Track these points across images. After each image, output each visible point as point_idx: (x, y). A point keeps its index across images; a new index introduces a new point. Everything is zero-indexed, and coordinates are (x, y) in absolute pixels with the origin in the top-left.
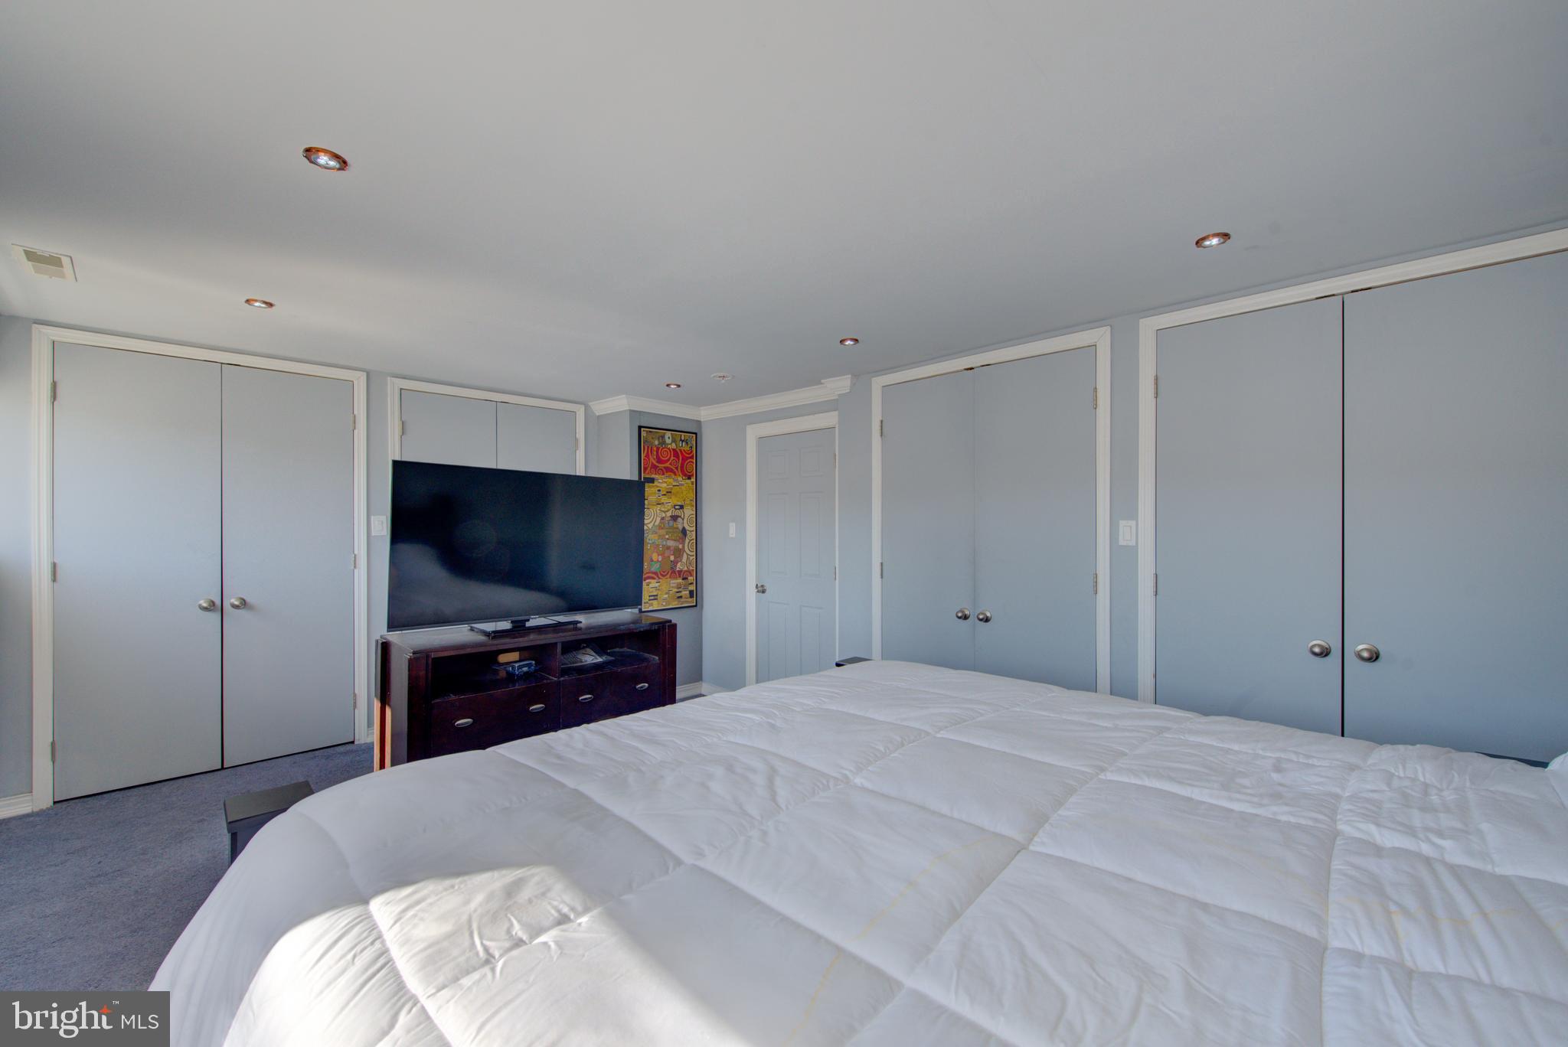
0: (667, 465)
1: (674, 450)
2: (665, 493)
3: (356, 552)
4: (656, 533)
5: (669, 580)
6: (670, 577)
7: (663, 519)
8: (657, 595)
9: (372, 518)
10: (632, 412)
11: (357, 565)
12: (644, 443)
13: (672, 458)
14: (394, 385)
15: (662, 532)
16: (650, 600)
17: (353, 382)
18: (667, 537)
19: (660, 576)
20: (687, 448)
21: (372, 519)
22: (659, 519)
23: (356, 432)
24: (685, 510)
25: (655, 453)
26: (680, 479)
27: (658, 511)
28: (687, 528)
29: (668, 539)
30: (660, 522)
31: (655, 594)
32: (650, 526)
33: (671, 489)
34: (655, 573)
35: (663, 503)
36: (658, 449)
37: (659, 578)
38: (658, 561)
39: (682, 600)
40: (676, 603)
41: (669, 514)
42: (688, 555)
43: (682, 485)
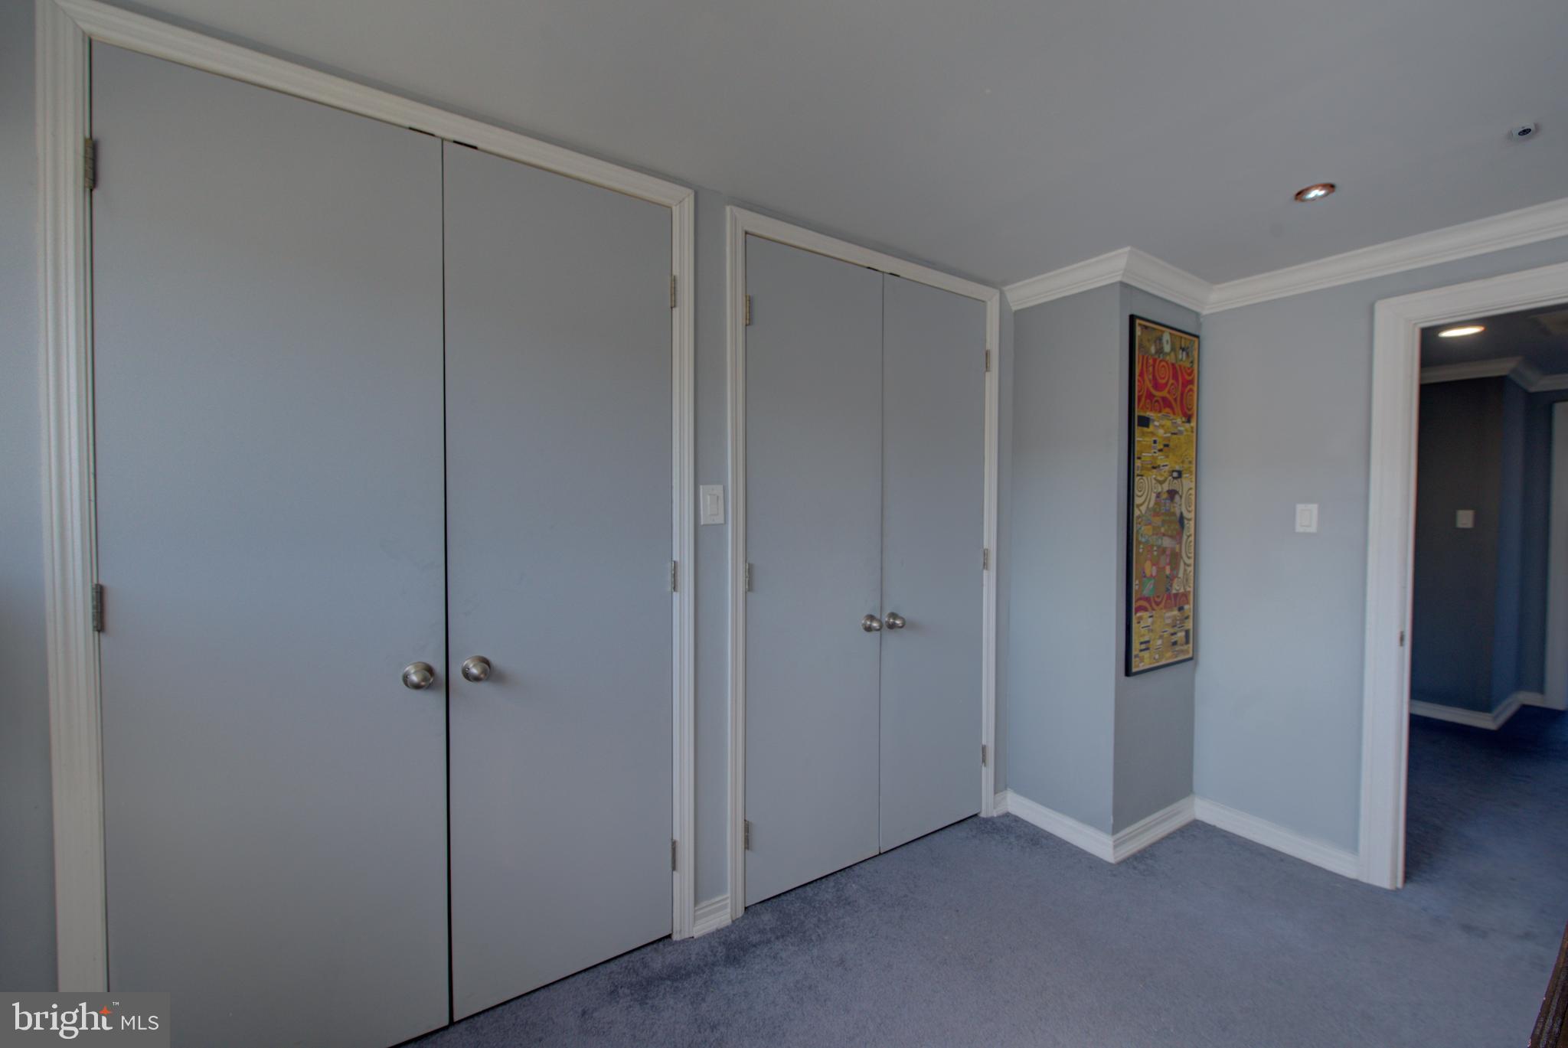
0: (1164, 393)
1: (1173, 365)
2: (1161, 447)
3: (676, 558)
4: (1150, 524)
5: (1164, 611)
6: (1165, 607)
7: (1158, 495)
8: (1148, 642)
9: (701, 487)
10: (1123, 285)
11: (678, 587)
12: (1139, 349)
13: (1171, 381)
14: (736, 221)
15: (1157, 521)
16: (1141, 650)
17: (671, 208)
18: (1163, 530)
19: (1153, 604)
20: (1188, 365)
21: (701, 490)
22: (1154, 496)
23: (676, 311)
24: (1184, 481)
25: (1151, 369)
26: (1179, 421)
27: (1154, 481)
28: (1186, 514)
29: (1164, 535)
30: (1156, 504)
31: (1146, 639)
32: (1143, 508)
33: (1168, 439)
34: (1147, 599)
35: (1159, 466)
36: (1155, 360)
37: (1153, 609)
38: (1151, 575)
39: (1178, 648)
40: (1169, 654)
41: (1166, 487)
42: (1185, 564)
43: (1181, 432)
